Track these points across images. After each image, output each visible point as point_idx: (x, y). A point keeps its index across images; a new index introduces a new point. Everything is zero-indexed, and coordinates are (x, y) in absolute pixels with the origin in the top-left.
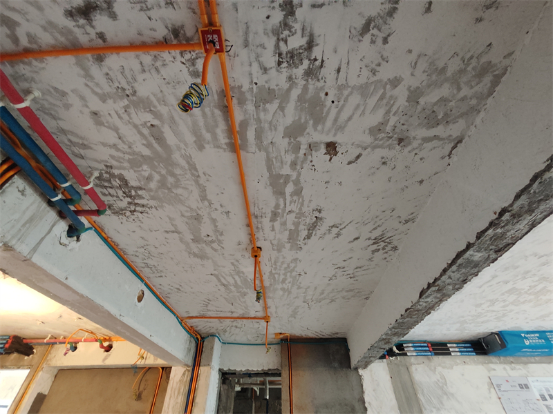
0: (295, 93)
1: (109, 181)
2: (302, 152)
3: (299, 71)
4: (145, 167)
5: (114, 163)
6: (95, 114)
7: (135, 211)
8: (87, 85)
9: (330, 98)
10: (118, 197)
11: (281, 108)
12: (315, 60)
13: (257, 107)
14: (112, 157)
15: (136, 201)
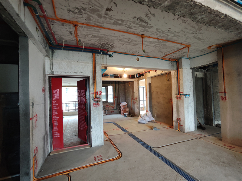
0: (89, 13)
1: (103, 45)
2: (107, 16)
3: (83, 12)
4: (102, 40)
5: (99, 43)
6: (88, 40)
7: (113, 46)
9: (92, 7)
11: (92, 17)
12: (81, 8)
13: (91, 21)
15: (110, 45)
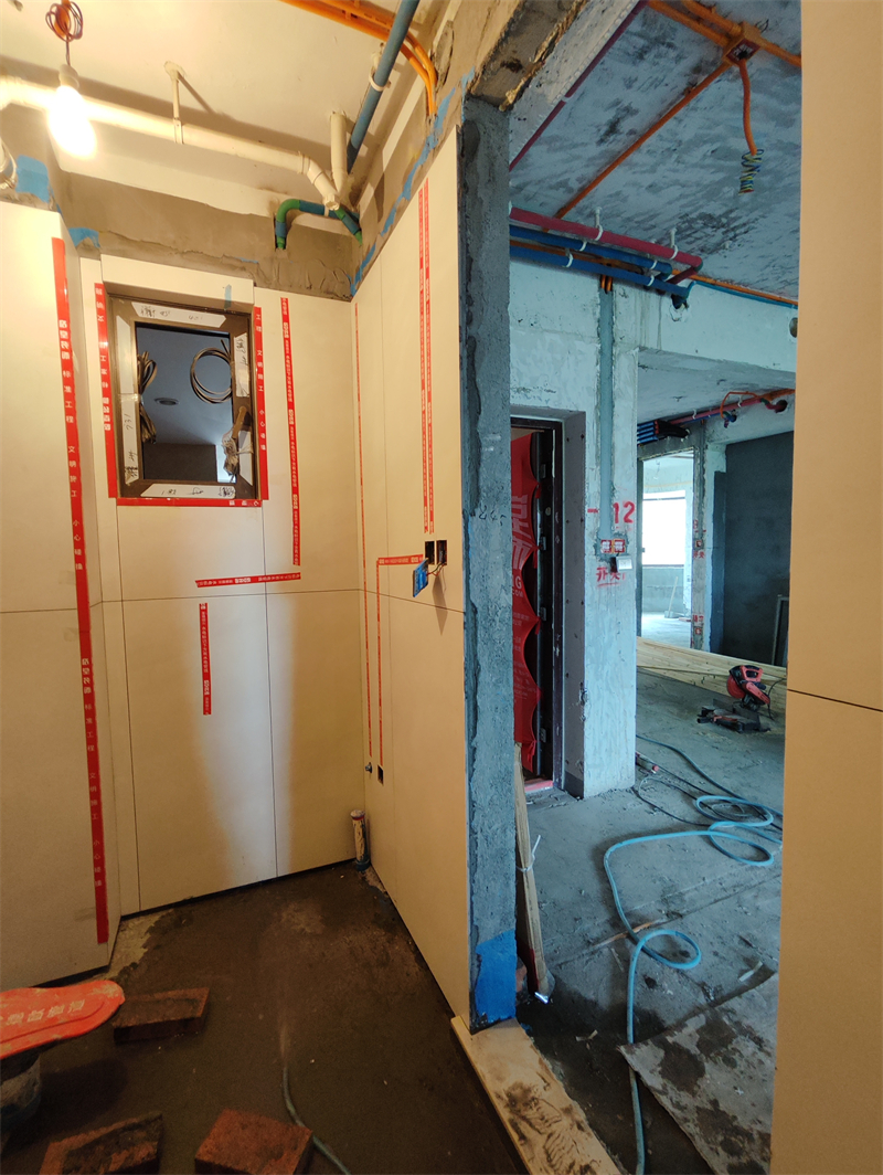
1: (691, 228)
4: (726, 189)
5: (687, 210)
6: (650, 186)
7: (735, 236)
8: (634, 173)
10: (707, 235)
14: (682, 206)
15: (732, 226)
